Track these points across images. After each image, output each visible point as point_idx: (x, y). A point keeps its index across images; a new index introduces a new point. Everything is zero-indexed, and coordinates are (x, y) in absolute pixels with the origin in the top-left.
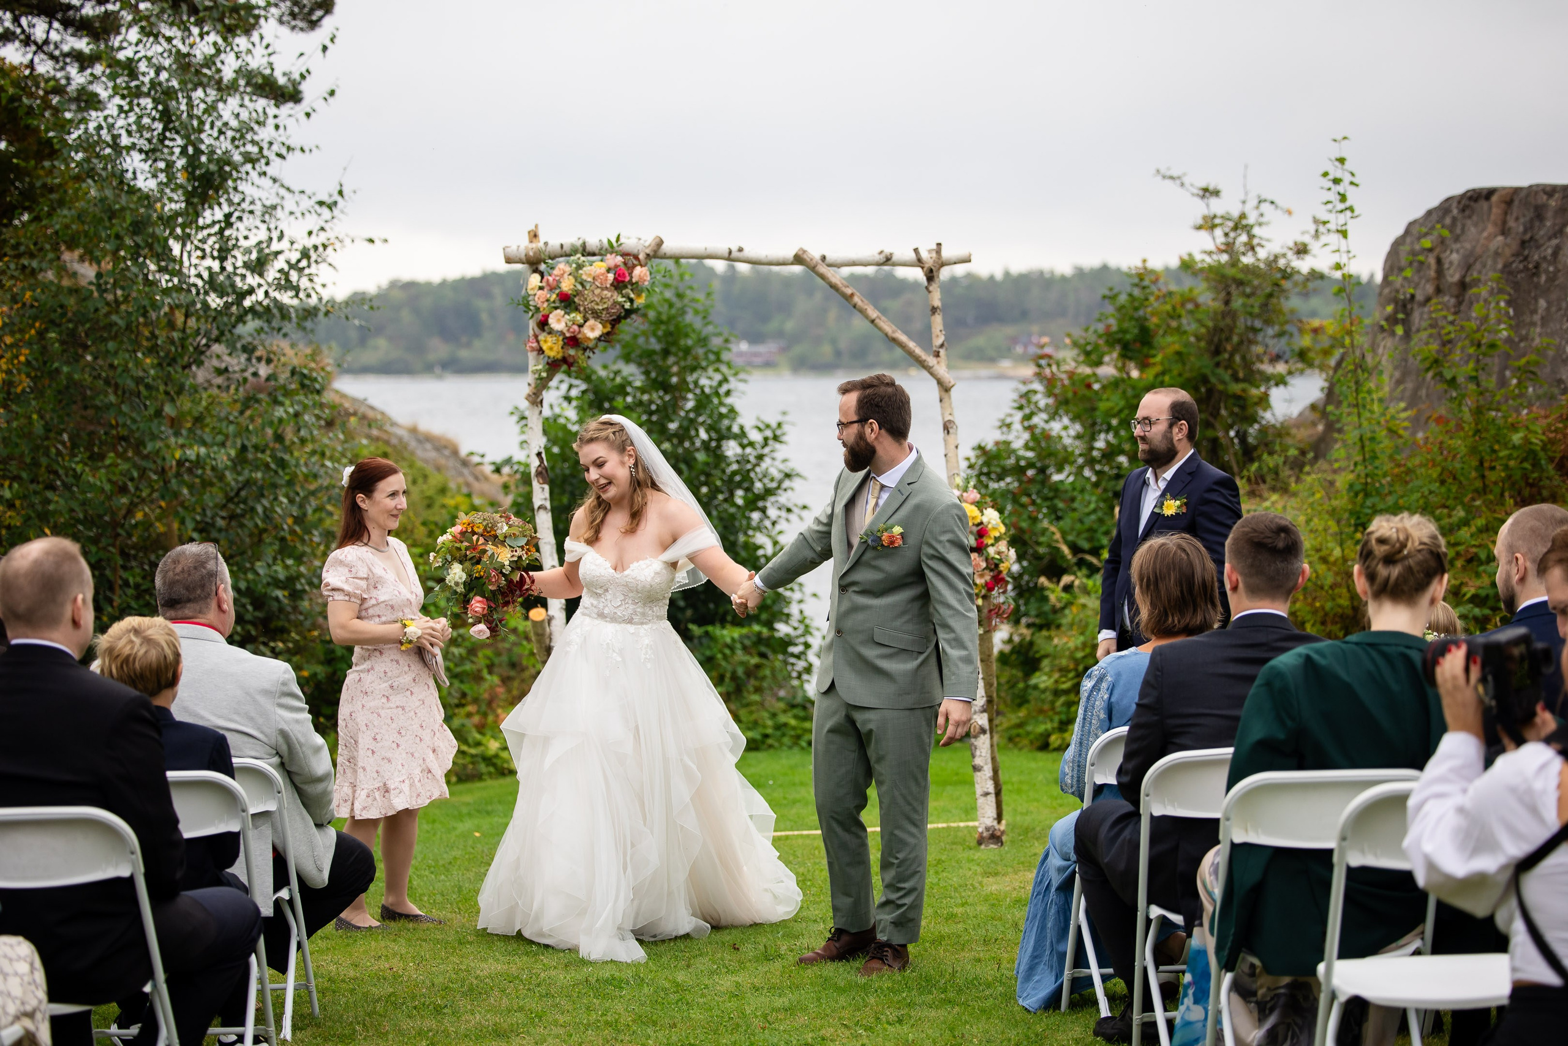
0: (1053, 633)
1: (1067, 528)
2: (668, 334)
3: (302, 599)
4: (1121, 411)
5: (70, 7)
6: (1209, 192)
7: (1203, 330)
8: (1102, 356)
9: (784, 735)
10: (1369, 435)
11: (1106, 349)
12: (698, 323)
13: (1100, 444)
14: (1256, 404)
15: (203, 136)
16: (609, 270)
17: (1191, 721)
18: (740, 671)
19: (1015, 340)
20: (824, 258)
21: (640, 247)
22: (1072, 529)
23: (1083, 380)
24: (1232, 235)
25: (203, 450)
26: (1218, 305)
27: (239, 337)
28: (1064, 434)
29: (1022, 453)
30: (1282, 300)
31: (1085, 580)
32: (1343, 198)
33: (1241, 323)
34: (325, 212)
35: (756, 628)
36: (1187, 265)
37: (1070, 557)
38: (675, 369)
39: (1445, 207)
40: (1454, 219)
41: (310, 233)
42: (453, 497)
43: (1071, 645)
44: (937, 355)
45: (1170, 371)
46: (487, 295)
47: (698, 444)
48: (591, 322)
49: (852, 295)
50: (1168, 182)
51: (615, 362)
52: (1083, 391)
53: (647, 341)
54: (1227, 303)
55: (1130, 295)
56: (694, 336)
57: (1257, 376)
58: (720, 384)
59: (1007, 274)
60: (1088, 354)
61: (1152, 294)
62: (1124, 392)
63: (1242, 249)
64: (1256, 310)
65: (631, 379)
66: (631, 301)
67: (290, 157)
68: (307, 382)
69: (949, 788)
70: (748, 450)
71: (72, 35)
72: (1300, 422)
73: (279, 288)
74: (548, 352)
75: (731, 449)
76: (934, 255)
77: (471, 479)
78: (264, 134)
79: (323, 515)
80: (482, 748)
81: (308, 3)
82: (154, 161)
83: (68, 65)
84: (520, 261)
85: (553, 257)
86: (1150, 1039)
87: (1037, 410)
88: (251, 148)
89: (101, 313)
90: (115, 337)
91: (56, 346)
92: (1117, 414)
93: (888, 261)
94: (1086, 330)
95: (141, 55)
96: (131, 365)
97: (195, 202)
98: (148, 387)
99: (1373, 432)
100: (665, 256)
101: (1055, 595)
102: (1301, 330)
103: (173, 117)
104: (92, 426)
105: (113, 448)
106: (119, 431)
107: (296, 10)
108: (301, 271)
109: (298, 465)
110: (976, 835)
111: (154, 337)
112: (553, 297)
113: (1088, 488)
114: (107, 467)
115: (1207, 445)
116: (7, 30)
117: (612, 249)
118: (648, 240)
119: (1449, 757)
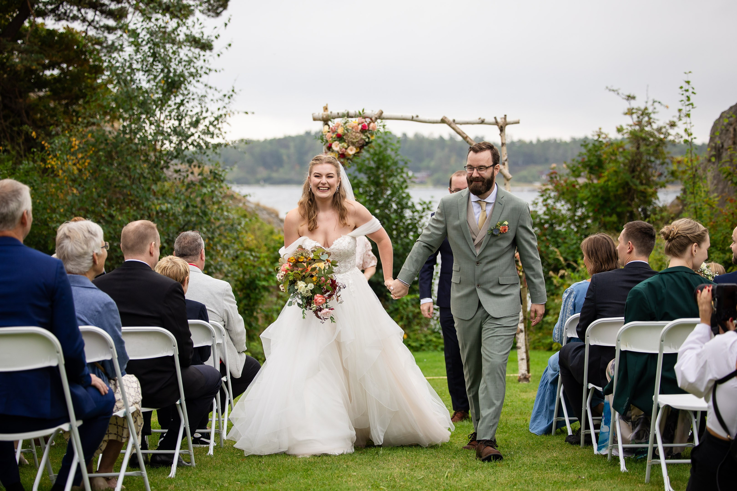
0: (555, 297)
1: (563, 251)
2: (379, 160)
4: (588, 198)
5: (104, 5)
6: (630, 98)
7: (627, 161)
8: (580, 172)
9: (430, 345)
10: (699, 207)
11: (582, 169)
12: (393, 155)
13: (579, 213)
14: (651, 196)
15: (171, 64)
16: (359, 124)
17: (607, 305)
18: (410, 315)
20: (454, 121)
21: (373, 114)
22: (565, 252)
23: (571, 183)
24: (641, 117)
25: (169, 206)
26: (634, 149)
27: (186, 156)
28: (562, 208)
29: (542, 216)
30: (664, 148)
31: (570, 274)
32: (688, 98)
33: (645, 158)
34: (226, 100)
37: (563, 262)
38: (382, 176)
41: (219, 109)
44: (504, 164)
45: (611, 180)
46: (287, 147)
47: (392, 210)
48: (351, 147)
49: (466, 137)
50: (612, 93)
52: (571, 188)
53: (369, 163)
54: (638, 148)
55: (594, 145)
56: (391, 161)
57: (652, 183)
58: (403, 183)
59: (538, 141)
60: (574, 171)
61: (604, 144)
62: (590, 190)
63: (646, 124)
64: (652, 152)
66: (369, 138)
67: (211, 74)
68: (217, 176)
70: (416, 214)
71: (106, 18)
72: (672, 204)
73: (204, 133)
75: (408, 213)
76: (503, 120)
78: (199, 63)
79: (222, 238)
81: (216, 4)
82: (148, 75)
83: (104, 32)
84: (320, 120)
85: (334, 118)
86: (588, 442)
87: (549, 197)
88: (193, 70)
89: (124, 144)
90: (131, 154)
91: (103, 158)
92: (586, 199)
93: (482, 122)
94: (573, 160)
95: (144, 27)
96: (138, 167)
97: (167, 94)
98: (145, 178)
99: (701, 205)
100: (384, 119)
101: (556, 280)
102: (672, 162)
103: (157, 55)
104: (118, 195)
105: (128, 205)
106: (130, 197)
107: (210, 7)
108: (215, 126)
109: (211, 214)
110: (518, 378)
111: (147, 155)
112: (334, 136)
113: (573, 233)
114: (126, 213)
115: (628, 215)
116: (74, 15)
117: (359, 115)
118: (376, 112)
119: (697, 333)
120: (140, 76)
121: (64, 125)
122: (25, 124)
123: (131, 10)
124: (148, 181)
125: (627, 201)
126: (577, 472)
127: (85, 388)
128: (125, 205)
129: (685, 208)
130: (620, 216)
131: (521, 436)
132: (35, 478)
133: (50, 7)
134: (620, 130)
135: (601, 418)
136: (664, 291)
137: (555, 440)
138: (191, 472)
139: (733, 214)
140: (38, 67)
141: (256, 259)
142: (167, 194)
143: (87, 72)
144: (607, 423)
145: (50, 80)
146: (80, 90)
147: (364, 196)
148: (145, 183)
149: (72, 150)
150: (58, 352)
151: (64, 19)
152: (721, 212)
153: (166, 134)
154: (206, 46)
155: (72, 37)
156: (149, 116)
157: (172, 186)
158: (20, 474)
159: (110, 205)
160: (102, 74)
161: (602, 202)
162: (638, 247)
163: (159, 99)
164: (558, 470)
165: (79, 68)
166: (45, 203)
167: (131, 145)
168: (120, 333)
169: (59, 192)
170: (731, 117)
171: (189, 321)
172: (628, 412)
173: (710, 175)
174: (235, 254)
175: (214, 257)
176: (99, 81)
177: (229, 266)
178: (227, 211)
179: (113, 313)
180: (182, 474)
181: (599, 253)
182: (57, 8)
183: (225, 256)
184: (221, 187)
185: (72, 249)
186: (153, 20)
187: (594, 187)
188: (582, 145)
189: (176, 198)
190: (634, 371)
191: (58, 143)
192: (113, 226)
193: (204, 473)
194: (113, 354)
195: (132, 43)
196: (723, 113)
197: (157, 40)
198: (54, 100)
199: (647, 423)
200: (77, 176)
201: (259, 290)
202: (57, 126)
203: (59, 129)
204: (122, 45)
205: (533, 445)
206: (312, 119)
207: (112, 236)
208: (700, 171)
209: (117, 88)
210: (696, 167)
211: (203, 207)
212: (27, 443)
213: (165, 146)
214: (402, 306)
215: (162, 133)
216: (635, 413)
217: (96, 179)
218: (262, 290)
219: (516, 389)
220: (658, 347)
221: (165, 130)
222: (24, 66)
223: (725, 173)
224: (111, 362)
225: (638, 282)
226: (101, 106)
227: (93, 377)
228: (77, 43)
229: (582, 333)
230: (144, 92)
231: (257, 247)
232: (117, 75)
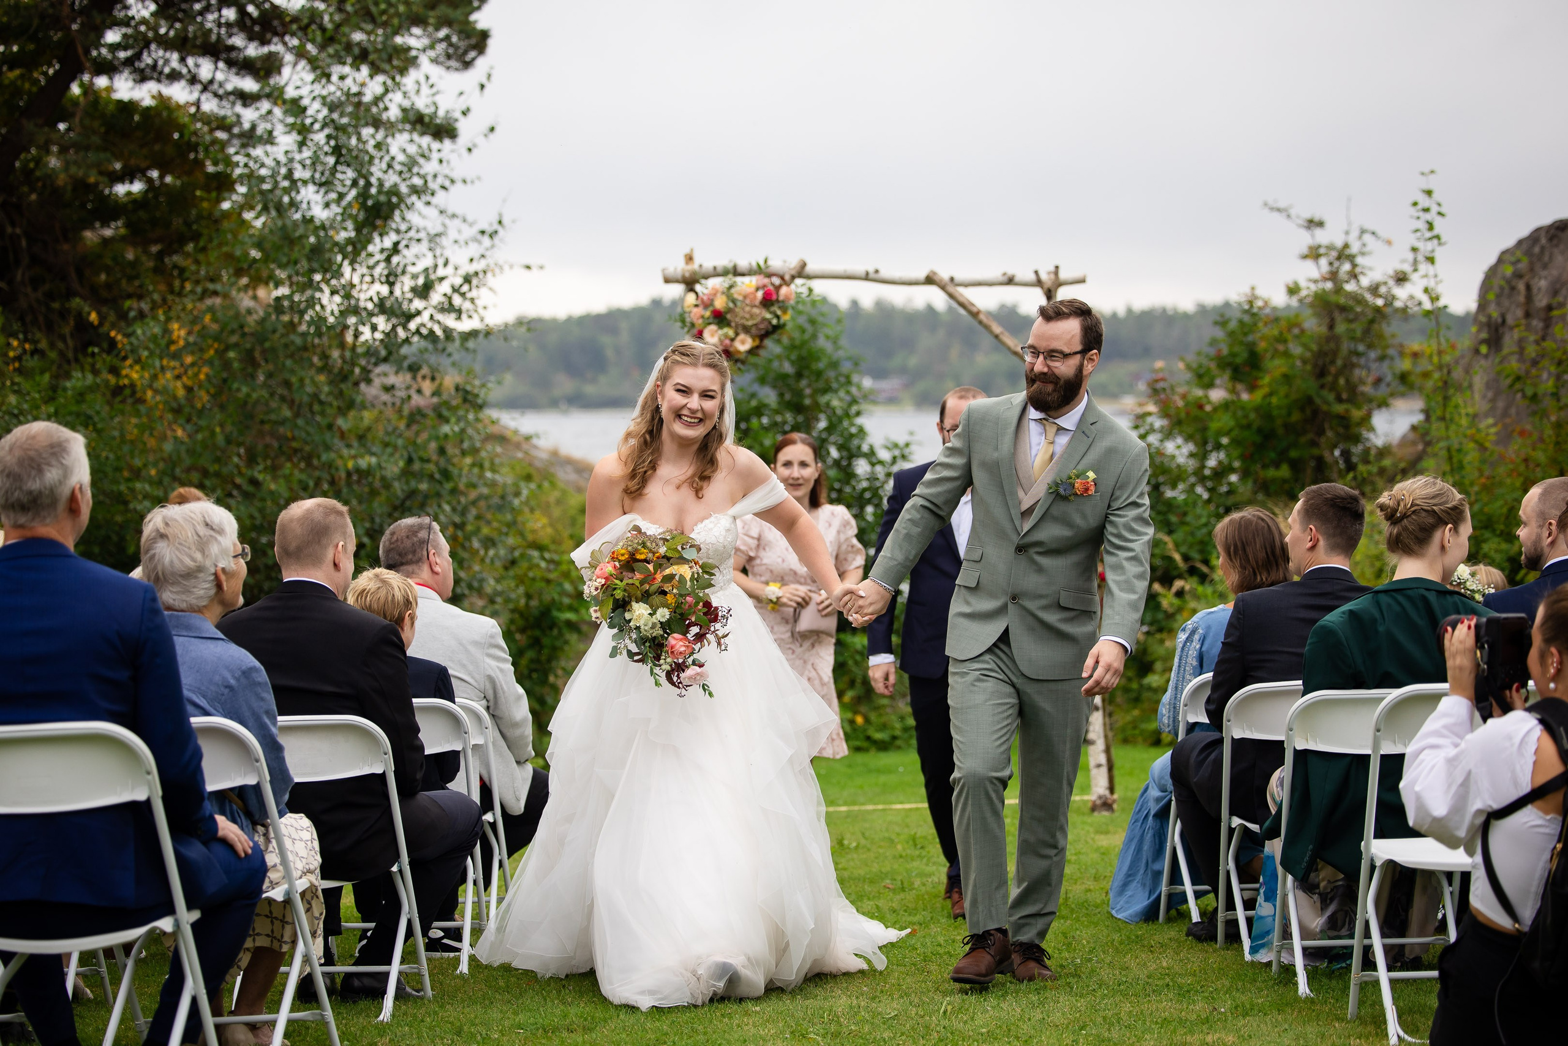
0: (1164, 635)
1: (1180, 541)
2: (801, 358)
4: (1231, 430)
5: (233, 49)
6: (1314, 224)
7: (1308, 354)
8: (1213, 378)
10: (1456, 446)
11: (1216, 371)
12: (829, 348)
13: (1212, 462)
14: (1360, 425)
15: (373, 169)
16: (757, 289)
17: (1268, 657)
19: (1137, 376)
20: (952, 279)
21: (785, 269)
22: (1184, 542)
23: (1195, 401)
24: (1336, 264)
25: (374, 460)
26: (1323, 330)
27: (405, 357)
28: (1177, 453)
30: (1384, 326)
31: (1196, 587)
32: (1430, 226)
33: (1346, 346)
34: (486, 241)
37: (1181, 564)
38: (808, 392)
39: (1534, 237)
40: (1543, 249)
41: (472, 260)
45: (1277, 392)
46: (613, 330)
47: (829, 461)
48: (742, 336)
49: (978, 313)
50: (1276, 214)
52: (1195, 412)
53: (781, 365)
54: (1331, 327)
55: (1240, 321)
56: (825, 360)
57: (1360, 398)
58: (850, 405)
59: (1130, 311)
60: (1200, 376)
61: (1260, 320)
62: (1235, 414)
63: (1346, 277)
64: (1359, 335)
65: (766, 401)
66: (778, 317)
67: (453, 189)
68: (470, 397)
70: (878, 468)
71: (237, 74)
72: (1404, 441)
73: (442, 310)
75: (861, 467)
76: (1052, 276)
78: (429, 167)
81: (463, 45)
82: (326, 193)
83: (233, 104)
84: (677, 281)
85: (706, 277)
86: (1233, 936)
87: (1152, 430)
88: (417, 181)
89: (277, 335)
90: (292, 356)
91: (236, 365)
92: (1227, 434)
93: (1010, 281)
94: (1199, 354)
95: (316, 93)
96: (307, 381)
97: (365, 231)
98: (321, 403)
99: (1461, 444)
100: (809, 277)
101: (1168, 600)
102: (1402, 354)
103: (344, 151)
104: (268, 440)
105: (290, 459)
106: (294, 444)
107: (451, 51)
108: (463, 295)
109: (460, 476)
110: (1090, 805)
111: (325, 357)
112: (708, 314)
113: (1200, 504)
114: (285, 477)
115: (1313, 464)
116: (173, 70)
117: (758, 271)
118: (793, 263)
119: (1445, 715)
120: (309, 195)
121: (156, 296)
122: (75, 294)
123: (289, 58)
124: (329, 411)
125: (1310, 436)
126: (1211, 999)
127: (205, 843)
128: (283, 459)
129: (1429, 450)
130: (1296, 466)
131: (1096, 924)
132: (106, 1026)
133: (122, 55)
134: (1293, 290)
135: (1257, 886)
136: (1381, 629)
137: (1167, 933)
138: (423, 1010)
139: (1526, 460)
140: (101, 179)
141: (552, 567)
142: (369, 436)
143: (201, 189)
144: (1270, 897)
145: (125, 205)
146: (188, 224)
147: (770, 435)
148: (323, 413)
149: (173, 348)
150: (149, 773)
151: (151, 78)
152: (1502, 457)
153: (364, 314)
154: (444, 131)
155: (169, 116)
156: (328, 276)
157: (377, 420)
158: (76, 1019)
159: (251, 459)
160: (233, 190)
161: (1258, 439)
162: (1328, 536)
163: (349, 241)
164: (1171, 995)
165: (185, 179)
166: (118, 458)
167: (292, 337)
168: (274, 730)
169: (147, 434)
170: (1518, 261)
171: (414, 700)
172: (1312, 875)
173: (1479, 381)
174: (510, 557)
175: (466, 564)
176: (226, 205)
177: (498, 581)
178: (494, 470)
179: (259, 690)
180: (405, 1014)
181: (1249, 550)
182: (138, 56)
183: (488, 561)
184: (477, 420)
185: (172, 562)
186: (334, 78)
187: (1243, 408)
188: (1216, 323)
189: (386, 445)
190: (1322, 791)
191: (144, 333)
192: (258, 504)
193: (452, 1012)
194: (260, 774)
195: (292, 127)
196: (1504, 253)
197: (345, 120)
198: (135, 245)
199: (1349, 896)
200: (183, 402)
201: (560, 629)
202: (140, 297)
203: (145, 306)
204: (270, 133)
205: (1121, 943)
206: (661, 280)
207: (258, 522)
208: (1458, 373)
209: (262, 219)
210: (1448, 365)
211: (442, 462)
212: (87, 958)
213: (362, 339)
214: (852, 657)
215: (356, 310)
216: (1325, 876)
217: (222, 407)
218: (565, 631)
219: (1087, 828)
220: (1370, 741)
221: (362, 304)
222: (71, 177)
223: (1508, 376)
224: (257, 788)
225: (1331, 608)
226: (230, 257)
227: (221, 820)
228: (181, 128)
229: (1216, 713)
230: (317, 228)
231: (554, 542)
232: (262, 193)
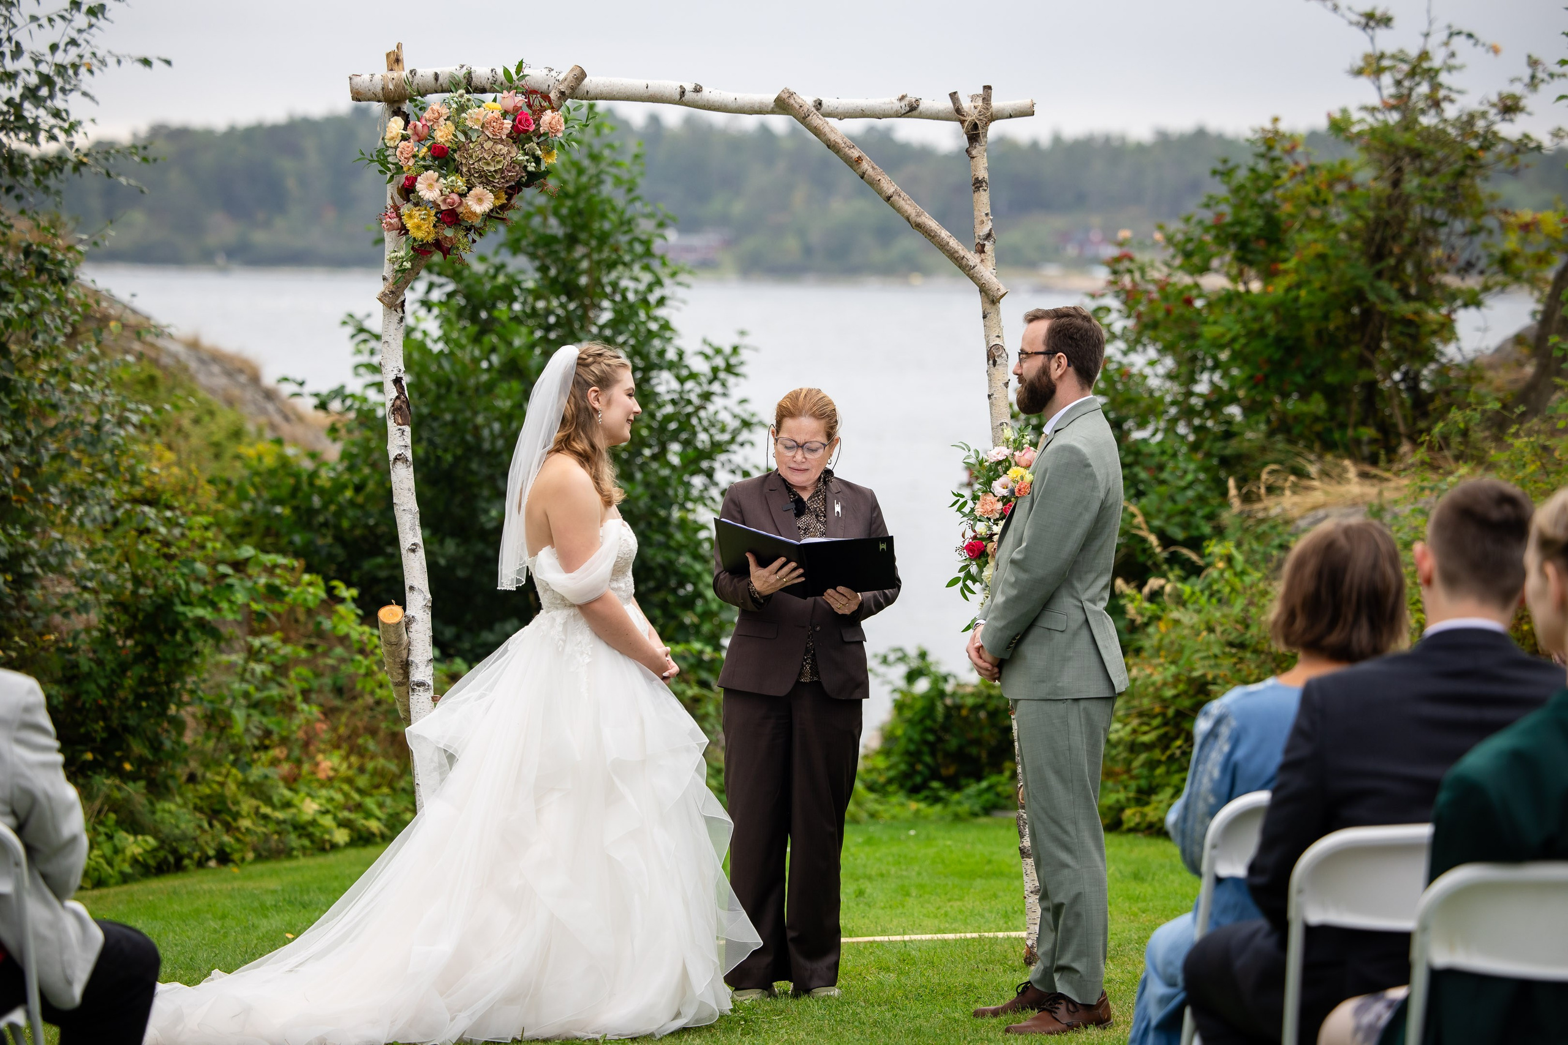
1: (1152, 509)
2: (577, 212)
3: (31, 587)
4: (1234, 340)
6: (1373, 20)
7: (1359, 223)
8: (1207, 260)
11: (1214, 249)
12: (620, 201)
13: (1202, 387)
14: (1434, 333)
16: (505, 114)
19: (1065, 237)
20: (819, 104)
21: (551, 82)
22: (1160, 511)
23: (1181, 292)
24: (1407, 83)
26: (1382, 187)
28: (1148, 371)
30: (1478, 181)
31: (1179, 585)
33: (1417, 213)
34: (81, 19)
35: (697, 646)
36: (1339, 126)
37: (1158, 550)
38: (585, 264)
41: (56, 48)
42: (251, 445)
43: (1157, 678)
44: (981, 250)
45: (1309, 282)
48: (478, 190)
49: (859, 159)
51: (496, 253)
52: (1178, 309)
53: (545, 223)
54: (1396, 184)
55: (1253, 170)
56: (613, 217)
57: (1437, 293)
58: (650, 288)
60: (1188, 255)
61: (1285, 169)
62: (1240, 312)
63: (1421, 105)
64: (1440, 195)
65: (520, 277)
66: (538, 160)
69: (979, 883)
70: (689, 385)
72: (1501, 357)
74: (414, 233)
75: (665, 383)
76: (980, 103)
77: (277, 419)
79: (65, 465)
80: (293, 811)
84: (373, 97)
85: (423, 92)
92: (1229, 344)
93: (913, 110)
94: (1187, 220)
100: (588, 97)
102: (1505, 226)
108: (41, 103)
109: (30, 390)
112: (423, 151)
113: (1182, 451)
117: (509, 82)
118: (564, 71)
125: (1355, 349)
134: (1339, 124)
147: (524, 330)
161: (1277, 354)
178: (86, 381)
183: (74, 523)
187: (1254, 306)
188: (1215, 173)
201: (186, 632)
218: (194, 635)
231: (183, 491)
